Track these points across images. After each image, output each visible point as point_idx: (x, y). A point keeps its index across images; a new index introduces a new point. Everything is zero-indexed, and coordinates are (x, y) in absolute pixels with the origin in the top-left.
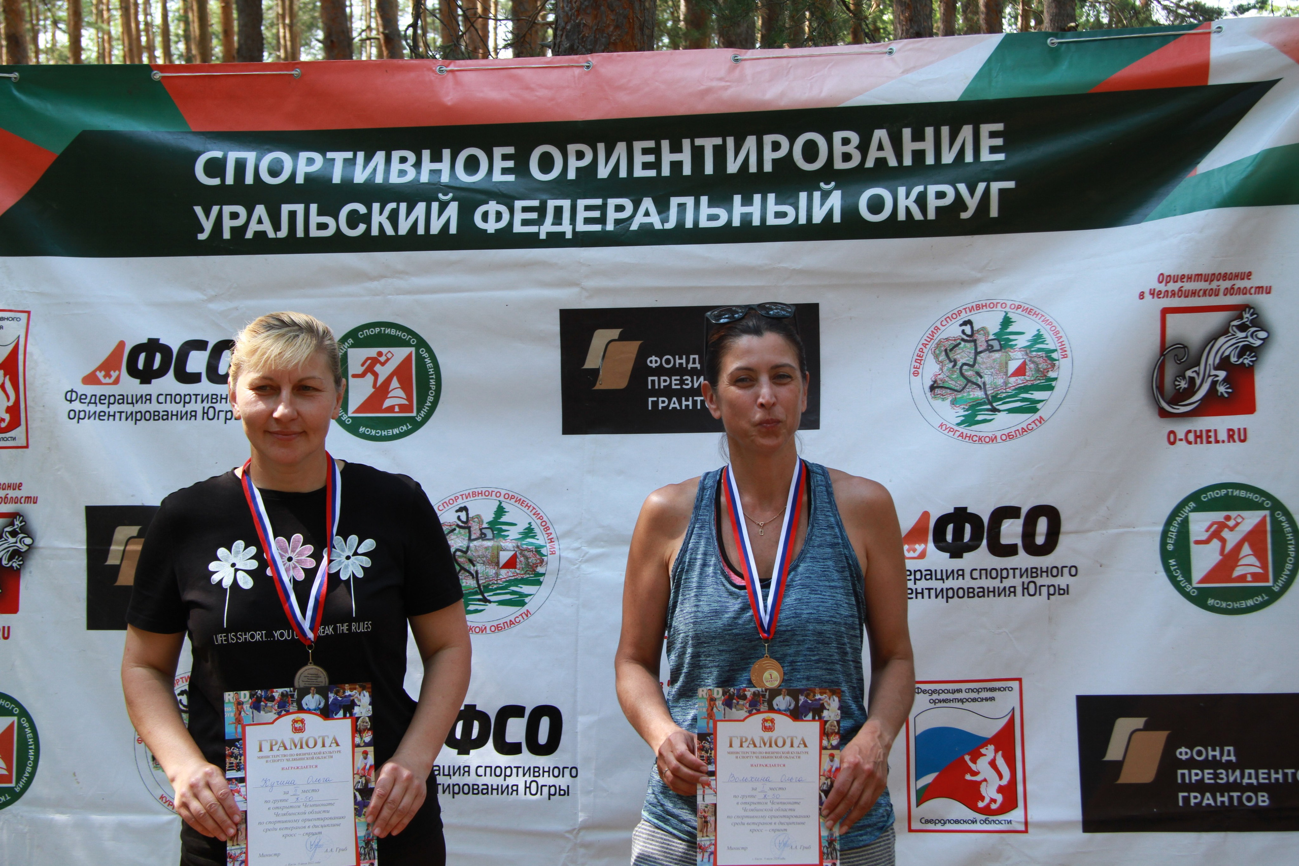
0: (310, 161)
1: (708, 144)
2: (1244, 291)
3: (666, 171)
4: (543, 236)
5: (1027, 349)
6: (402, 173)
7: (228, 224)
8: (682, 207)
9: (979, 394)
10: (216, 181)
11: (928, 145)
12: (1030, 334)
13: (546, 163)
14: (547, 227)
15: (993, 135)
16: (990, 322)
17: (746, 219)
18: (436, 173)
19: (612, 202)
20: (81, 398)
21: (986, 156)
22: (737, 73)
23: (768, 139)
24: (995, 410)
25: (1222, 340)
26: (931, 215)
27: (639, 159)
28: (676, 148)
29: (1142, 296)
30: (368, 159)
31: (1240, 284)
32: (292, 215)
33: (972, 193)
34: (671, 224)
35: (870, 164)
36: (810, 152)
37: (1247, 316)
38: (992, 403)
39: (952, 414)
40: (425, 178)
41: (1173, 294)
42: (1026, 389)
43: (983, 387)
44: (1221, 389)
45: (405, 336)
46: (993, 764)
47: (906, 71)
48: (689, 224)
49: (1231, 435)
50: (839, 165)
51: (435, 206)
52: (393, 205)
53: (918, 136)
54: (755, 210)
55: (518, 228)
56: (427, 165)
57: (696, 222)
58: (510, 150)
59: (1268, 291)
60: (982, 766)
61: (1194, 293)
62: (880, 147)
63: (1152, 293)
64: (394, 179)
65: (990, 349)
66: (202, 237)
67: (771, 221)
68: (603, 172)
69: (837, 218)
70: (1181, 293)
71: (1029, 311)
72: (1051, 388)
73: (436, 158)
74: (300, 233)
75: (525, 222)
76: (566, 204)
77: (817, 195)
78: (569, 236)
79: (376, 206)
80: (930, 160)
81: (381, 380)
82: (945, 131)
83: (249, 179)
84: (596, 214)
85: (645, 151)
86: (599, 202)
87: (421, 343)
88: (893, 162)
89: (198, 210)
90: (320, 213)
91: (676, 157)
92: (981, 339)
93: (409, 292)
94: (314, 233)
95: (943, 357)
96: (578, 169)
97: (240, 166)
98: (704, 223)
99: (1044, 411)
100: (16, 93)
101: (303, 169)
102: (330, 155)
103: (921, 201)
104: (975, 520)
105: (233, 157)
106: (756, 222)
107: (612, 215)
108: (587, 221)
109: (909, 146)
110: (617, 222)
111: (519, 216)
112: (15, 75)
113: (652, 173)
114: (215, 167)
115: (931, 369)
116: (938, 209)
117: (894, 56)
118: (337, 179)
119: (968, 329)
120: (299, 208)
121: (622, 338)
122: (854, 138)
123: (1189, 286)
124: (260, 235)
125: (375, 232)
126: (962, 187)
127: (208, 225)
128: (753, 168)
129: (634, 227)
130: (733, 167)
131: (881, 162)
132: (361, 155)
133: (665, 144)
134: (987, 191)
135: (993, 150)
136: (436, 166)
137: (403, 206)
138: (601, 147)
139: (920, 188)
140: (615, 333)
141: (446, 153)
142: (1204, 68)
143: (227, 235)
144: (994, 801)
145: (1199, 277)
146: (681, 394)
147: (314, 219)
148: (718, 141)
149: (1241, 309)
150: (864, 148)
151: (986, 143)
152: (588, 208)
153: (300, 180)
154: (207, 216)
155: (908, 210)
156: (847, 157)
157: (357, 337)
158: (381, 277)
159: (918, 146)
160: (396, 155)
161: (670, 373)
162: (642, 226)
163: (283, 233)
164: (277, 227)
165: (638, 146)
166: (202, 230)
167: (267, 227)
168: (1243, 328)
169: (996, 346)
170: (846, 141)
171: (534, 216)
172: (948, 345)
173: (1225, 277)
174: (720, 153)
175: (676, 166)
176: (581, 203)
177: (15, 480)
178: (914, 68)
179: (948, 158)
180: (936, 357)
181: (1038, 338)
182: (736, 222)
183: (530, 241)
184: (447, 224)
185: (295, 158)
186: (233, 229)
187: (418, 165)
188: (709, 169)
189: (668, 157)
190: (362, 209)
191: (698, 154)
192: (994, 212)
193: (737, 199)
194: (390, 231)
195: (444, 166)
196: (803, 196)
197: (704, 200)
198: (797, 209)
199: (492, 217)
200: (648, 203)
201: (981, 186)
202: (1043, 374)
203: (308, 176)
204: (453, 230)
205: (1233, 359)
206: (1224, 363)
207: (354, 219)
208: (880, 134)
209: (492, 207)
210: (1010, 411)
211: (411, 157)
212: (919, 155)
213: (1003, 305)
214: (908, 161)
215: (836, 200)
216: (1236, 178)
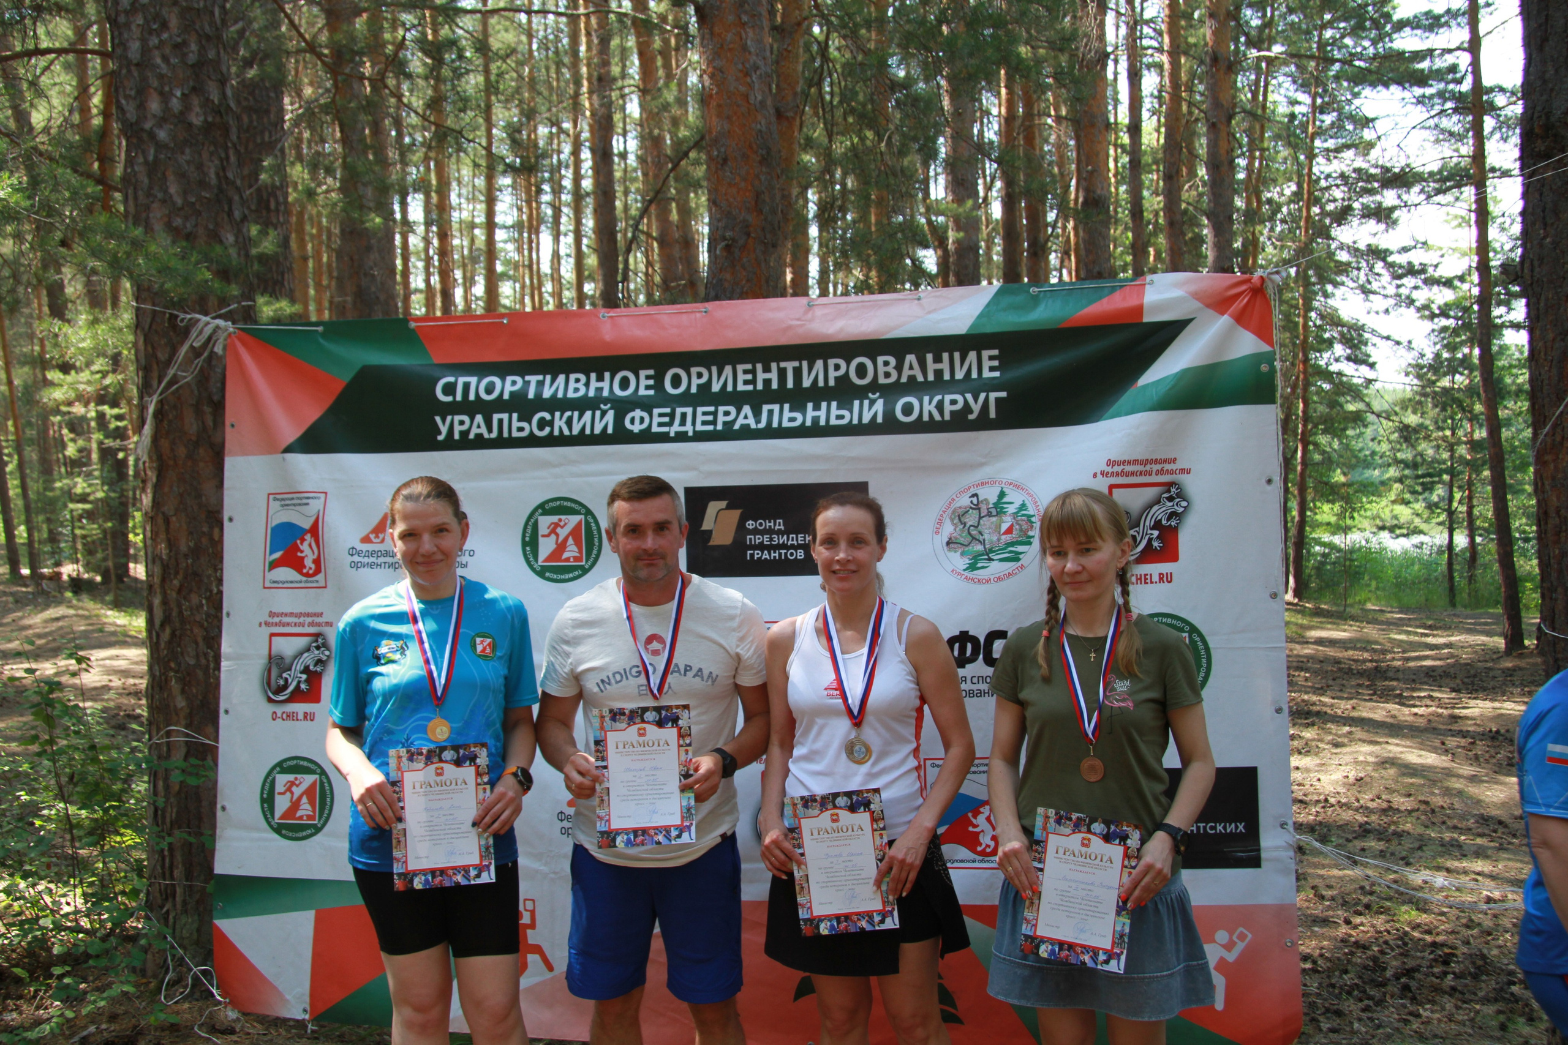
0: (514, 383)
1: (790, 366)
2: (1172, 472)
3: (760, 386)
4: (672, 434)
5: (1015, 515)
6: (576, 390)
7: (457, 429)
8: (771, 412)
9: (980, 548)
10: (450, 399)
11: (945, 366)
12: (1017, 505)
13: (676, 381)
14: (676, 428)
15: (991, 358)
16: (990, 495)
17: (816, 420)
18: (599, 390)
19: (721, 409)
20: (359, 553)
21: (987, 374)
22: (810, 315)
23: (832, 362)
24: (990, 559)
25: (1155, 508)
26: (947, 417)
27: (741, 377)
28: (767, 369)
29: (1095, 475)
30: (553, 381)
31: (1167, 467)
32: (501, 421)
33: (976, 399)
34: (762, 425)
35: (904, 380)
36: (861, 371)
37: (1173, 490)
38: (988, 554)
39: (959, 561)
40: (592, 393)
41: (1117, 474)
42: (1012, 544)
43: (983, 543)
44: (1155, 544)
45: (577, 507)
46: (988, 819)
47: (929, 312)
48: (775, 425)
49: (1161, 577)
50: (882, 380)
51: (598, 413)
52: (568, 414)
53: (938, 359)
54: (822, 414)
55: (655, 429)
56: (594, 384)
57: (780, 423)
58: (651, 372)
59: (1189, 472)
60: (981, 820)
61: (1133, 474)
62: (911, 368)
63: (1102, 473)
64: (571, 394)
65: (989, 514)
66: (440, 438)
67: (833, 422)
68: (716, 387)
69: (880, 420)
70: (1122, 473)
71: (1017, 487)
72: (1030, 543)
73: (600, 378)
74: (506, 435)
75: (660, 425)
76: (689, 410)
77: (866, 402)
78: (690, 434)
79: (557, 414)
80: (947, 376)
81: (561, 539)
82: (957, 355)
83: (472, 397)
84: (710, 418)
85: (745, 372)
86: (712, 409)
87: (589, 512)
88: (920, 378)
89: (438, 419)
90: (520, 420)
91: (767, 376)
92: (984, 507)
93: (580, 476)
94: (515, 434)
95: (956, 521)
96: (699, 386)
97: (467, 386)
98: (786, 424)
99: (1025, 560)
100: (321, 341)
101: (509, 388)
102: (527, 378)
103: (940, 407)
104: (974, 640)
105: (462, 380)
106: (822, 422)
107: (721, 418)
108: (704, 423)
109: (931, 366)
110: (725, 423)
111: (656, 420)
112: (320, 329)
113: (750, 388)
114: (449, 389)
115: (948, 529)
116: (952, 412)
117: (923, 301)
118: (531, 395)
119: (975, 500)
120: (505, 416)
121: (728, 507)
122: (892, 361)
123: (1129, 468)
124: (479, 436)
125: (556, 433)
126: (969, 396)
127: (444, 430)
128: (821, 383)
129: (737, 427)
130: (807, 383)
131: (912, 378)
132: (548, 378)
133: (759, 367)
134: (987, 399)
135: (992, 369)
136: (600, 384)
137: (576, 414)
138: (714, 369)
139: (939, 397)
140: (723, 504)
141: (607, 375)
142: (1139, 310)
143: (457, 436)
144: (988, 846)
145: (1136, 462)
146: (771, 548)
147: (516, 424)
148: (796, 364)
149: (1169, 485)
150: (899, 368)
151: (987, 364)
152: (704, 414)
153: (506, 396)
154: (444, 421)
155: (930, 413)
156: (887, 375)
157: (545, 508)
158: (559, 465)
159: (938, 366)
160: (573, 377)
161: (762, 533)
162: (742, 426)
163: (494, 435)
164: (490, 430)
165: (740, 368)
166: (440, 433)
167: (483, 430)
168: (1171, 499)
169: (994, 512)
170: (886, 364)
171: (666, 419)
172: (961, 511)
173: (1156, 462)
174: (798, 372)
175: (767, 382)
176: (700, 410)
177: (319, 611)
178: (935, 310)
179: (959, 375)
180: (952, 520)
181: (1023, 506)
182: (808, 423)
183: (664, 438)
184: (606, 427)
185: (503, 381)
186: (462, 433)
187: (587, 385)
188: (790, 384)
189: (761, 376)
190: (548, 416)
191: (782, 373)
192: (993, 414)
193: (810, 405)
194: (566, 432)
195: (605, 385)
196: (856, 403)
197: (787, 406)
198: (851, 413)
199: (637, 421)
200: (747, 409)
201: (983, 396)
202: (1024, 532)
203: (512, 393)
204: (610, 430)
205: (1164, 522)
206: (1157, 525)
207: (542, 424)
208: (911, 358)
209: (638, 413)
210: (1001, 560)
211: (583, 378)
212: (939, 373)
213: (1000, 482)
214: (931, 378)
215: (879, 406)
216: (1163, 389)
